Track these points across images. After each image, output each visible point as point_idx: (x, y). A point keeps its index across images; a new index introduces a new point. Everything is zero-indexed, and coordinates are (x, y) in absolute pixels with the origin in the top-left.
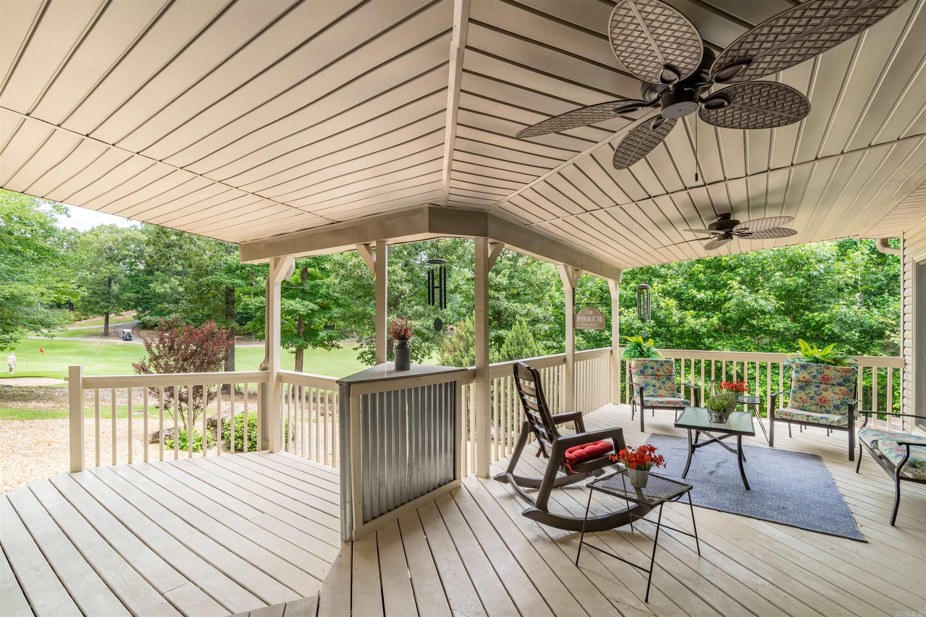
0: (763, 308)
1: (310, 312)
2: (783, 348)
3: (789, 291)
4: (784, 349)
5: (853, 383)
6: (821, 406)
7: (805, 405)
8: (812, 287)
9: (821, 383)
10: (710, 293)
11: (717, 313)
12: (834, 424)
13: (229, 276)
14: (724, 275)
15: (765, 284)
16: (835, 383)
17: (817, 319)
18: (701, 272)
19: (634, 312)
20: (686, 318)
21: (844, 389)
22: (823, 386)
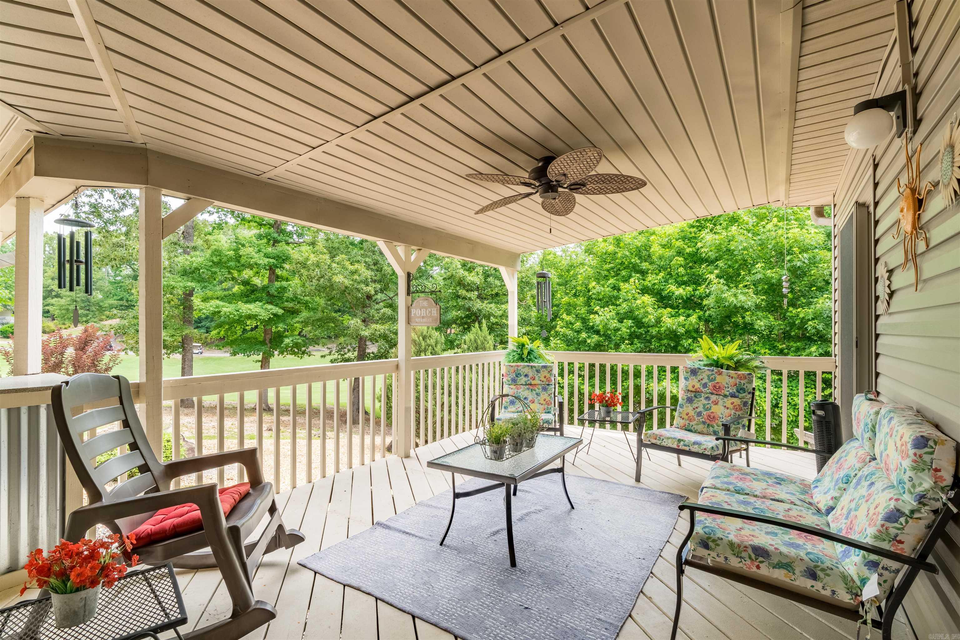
0: (743, 304)
1: (272, 316)
2: (766, 348)
3: (773, 285)
4: (767, 350)
5: (749, 393)
6: (708, 425)
7: (691, 423)
8: (796, 281)
9: (712, 394)
10: (690, 289)
11: (697, 311)
12: (706, 453)
13: (183, 279)
14: (703, 269)
15: (747, 277)
16: (728, 393)
17: (801, 316)
18: (681, 266)
19: (610, 311)
20: (662, 316)
21: (737, 401)
22: (714, 398)
